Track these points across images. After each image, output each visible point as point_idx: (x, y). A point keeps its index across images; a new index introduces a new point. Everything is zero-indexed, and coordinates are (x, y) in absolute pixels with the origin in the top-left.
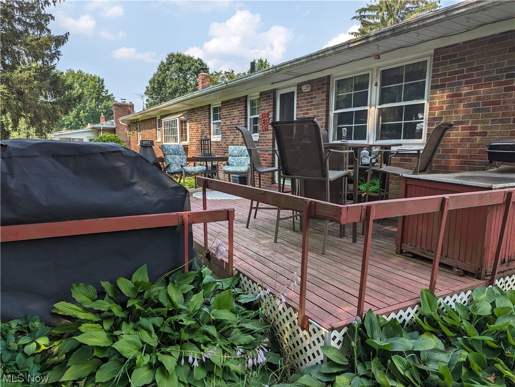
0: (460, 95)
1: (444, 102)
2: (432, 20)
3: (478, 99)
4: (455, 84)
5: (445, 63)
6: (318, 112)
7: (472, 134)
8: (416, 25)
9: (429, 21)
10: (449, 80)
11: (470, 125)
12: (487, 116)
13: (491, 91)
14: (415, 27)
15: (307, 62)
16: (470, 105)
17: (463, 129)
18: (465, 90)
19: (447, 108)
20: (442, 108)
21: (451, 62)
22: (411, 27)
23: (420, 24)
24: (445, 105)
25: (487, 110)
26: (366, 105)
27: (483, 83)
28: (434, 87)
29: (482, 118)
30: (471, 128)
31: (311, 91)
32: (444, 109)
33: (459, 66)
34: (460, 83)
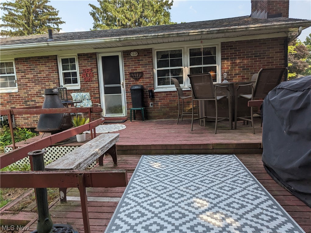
0: (236, 63)
1: (229, 66)
2: (239, 30)
3: (244, 65)
4: (233, 58)
5: (228, 49)
6: (146, 69)
7: (243, 79)
8: (231, 31)
9: (238, 30)
10: (230, 56)
11: (242, 75)
12: (248, 71)
13: (249, 62)
14: (230, 31)
15: (152, 38)
16: (241, 67)
17: (239, 77)
18: (238, 61)
19: (231, 68)
20: (228, 68)
21: (231, 49)
22: (228, 31)
23: (233, 30)
24: (229, 67)
25: (248, 69)
26: (182, 66)
27: (245, 58)
28: (223, 59)
29: (246, 72)
30: (242, 76)
31: (137, 56)
32: (229, 68)
33: (235, 51)
34: (236, 58)
